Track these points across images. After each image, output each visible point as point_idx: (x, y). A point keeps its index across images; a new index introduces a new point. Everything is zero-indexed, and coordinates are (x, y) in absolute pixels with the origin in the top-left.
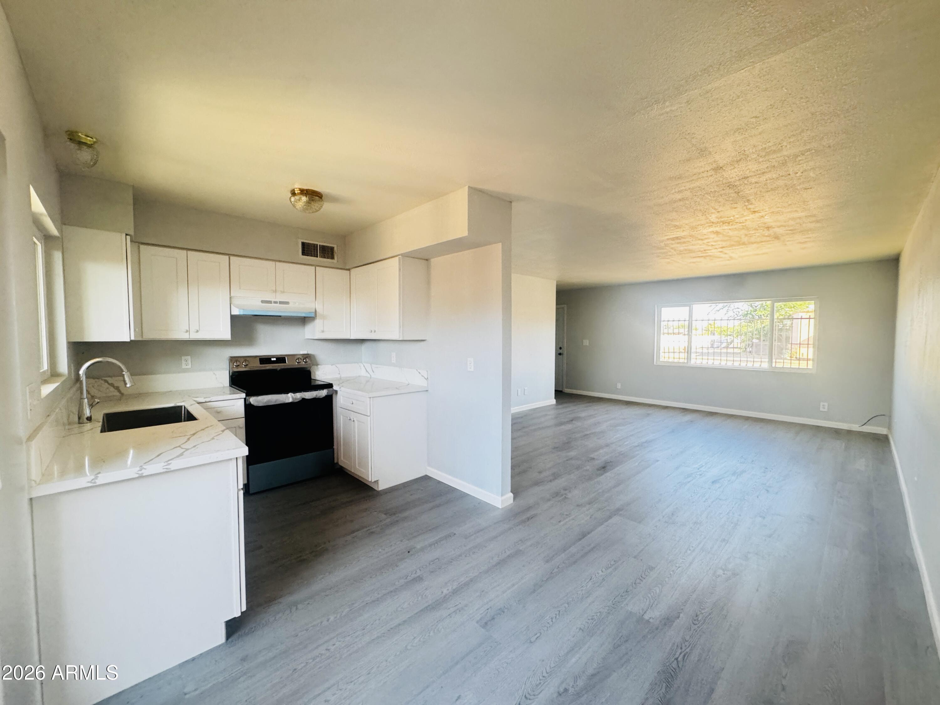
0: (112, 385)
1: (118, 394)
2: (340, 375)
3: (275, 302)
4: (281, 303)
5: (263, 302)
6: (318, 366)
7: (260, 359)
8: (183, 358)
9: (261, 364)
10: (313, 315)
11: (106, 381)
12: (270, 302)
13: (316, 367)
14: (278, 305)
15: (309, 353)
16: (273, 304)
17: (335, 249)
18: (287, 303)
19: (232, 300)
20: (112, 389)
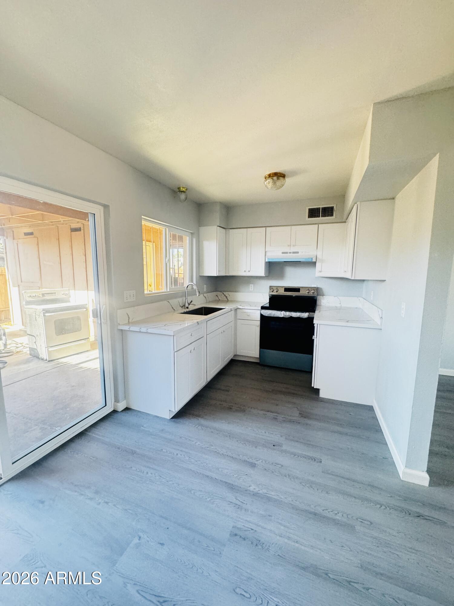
0: (225, 295)
1: (227, 300)
2: (340, 305)
3: (290, 253)
4: (294, 253)
5: (283, 253)
6: (324, 296)
7: (285, 288)
8: (251, 285)
9: (284, 291)
10: (314, 260)
11: (223, 293)
12: (287, 253)
13: (321, 297)
14: (292, 254)
15: (318, 286)
16: (289, 254)
17: (335, 208)
18: (298, 253)
19: (267, 253)
20: (225, 297)
